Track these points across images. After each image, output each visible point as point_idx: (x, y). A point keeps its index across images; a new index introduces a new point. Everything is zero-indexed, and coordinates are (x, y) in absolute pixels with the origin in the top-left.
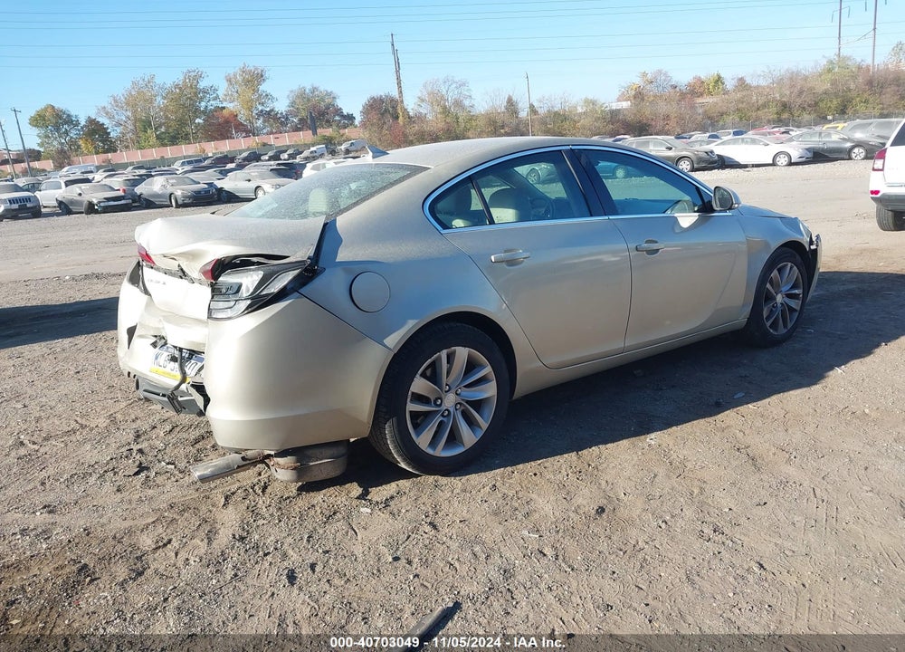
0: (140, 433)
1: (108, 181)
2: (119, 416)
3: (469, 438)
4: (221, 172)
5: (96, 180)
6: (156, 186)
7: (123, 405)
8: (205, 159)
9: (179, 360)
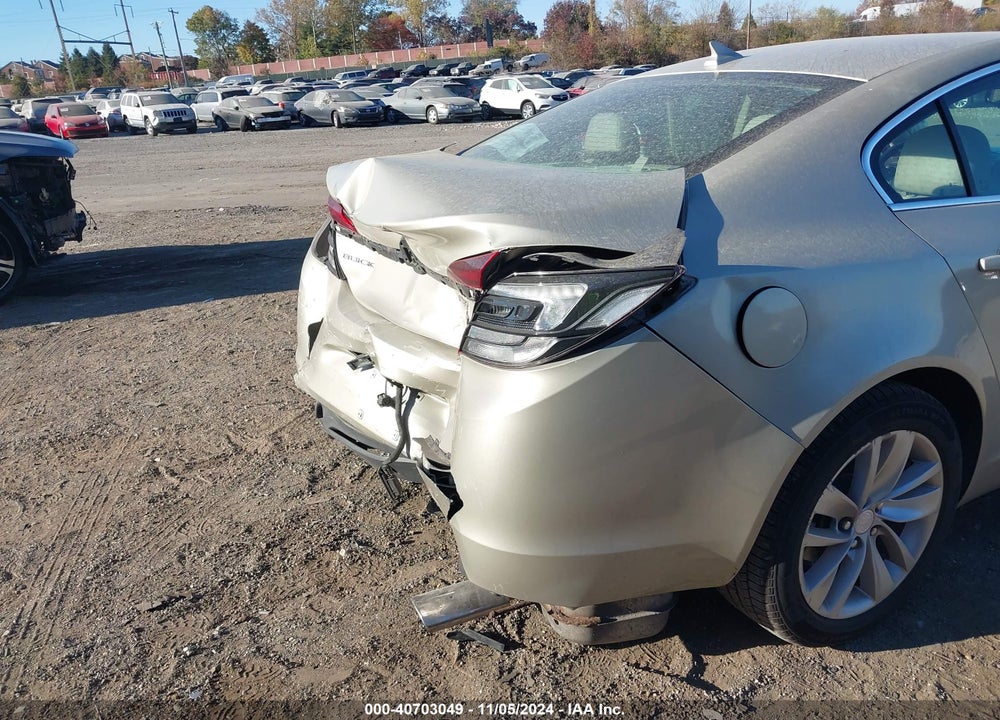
0: (318, 472)
1: (266, 94)
2: (286, 436)
3: (887, 580)
4: (387, 87)
5: (254, 92)
6: (317, 101)
7: (291, 415)
8: (368, 72)
9: (397, 405)
